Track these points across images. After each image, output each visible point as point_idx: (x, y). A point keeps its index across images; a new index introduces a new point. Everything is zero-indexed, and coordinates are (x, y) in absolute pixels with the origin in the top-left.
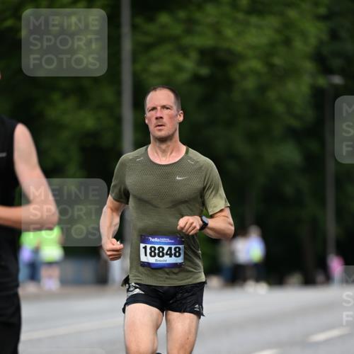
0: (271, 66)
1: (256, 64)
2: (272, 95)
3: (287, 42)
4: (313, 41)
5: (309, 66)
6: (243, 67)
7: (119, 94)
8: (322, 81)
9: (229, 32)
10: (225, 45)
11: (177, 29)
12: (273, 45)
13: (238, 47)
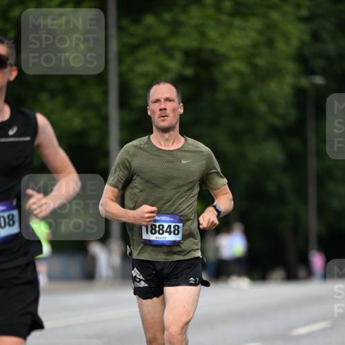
0: (254, 67)
1: (239, 65)
2: (254, 95)
3: (270, 43)
4: (295, 43)
5: (291, 66)
6: (227, 68)
7: (105, 93)
8: (304, 82)
9: (213, 34)
10: (209, 46)
11: (162, 31)
12: (255, 46)
13: (222, 49)
